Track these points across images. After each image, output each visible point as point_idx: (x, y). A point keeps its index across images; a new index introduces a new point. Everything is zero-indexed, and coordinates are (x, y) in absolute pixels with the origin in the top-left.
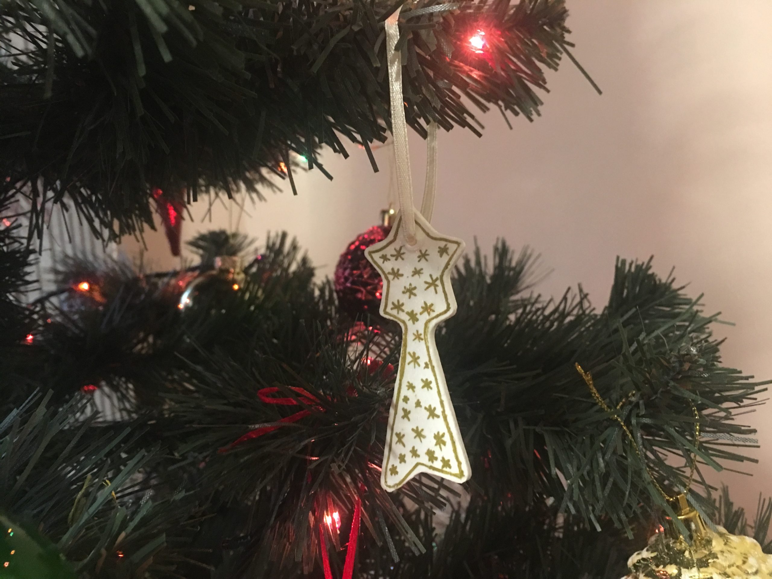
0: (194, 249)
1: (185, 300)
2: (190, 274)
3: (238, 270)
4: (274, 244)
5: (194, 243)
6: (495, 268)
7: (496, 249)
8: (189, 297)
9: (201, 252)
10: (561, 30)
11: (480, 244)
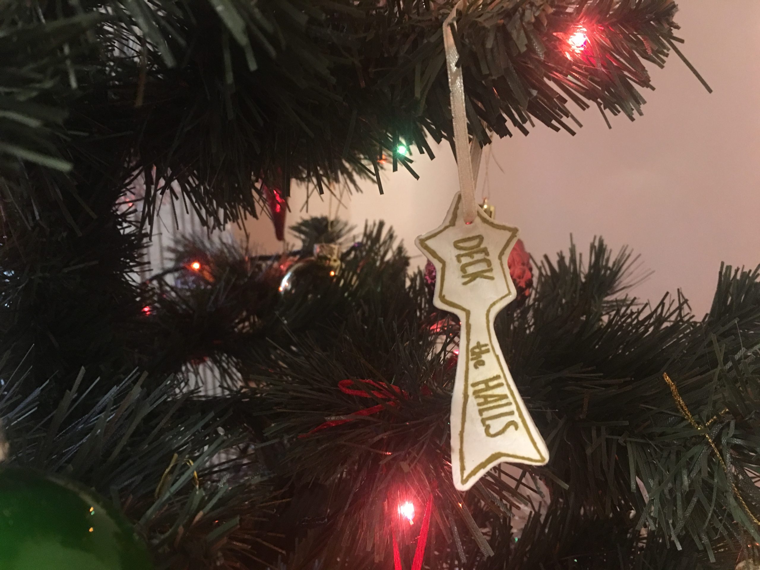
0: (297, 234)
1: (285, 284)
2: (291, 258)
3: (335, 257)
4: (372, 232)
5: (297, 229)
6: (590, 267)
7: (592, 246)
8: (289, 280)
9: (303, 236)
10: (668, 26)
11: (576, 242)
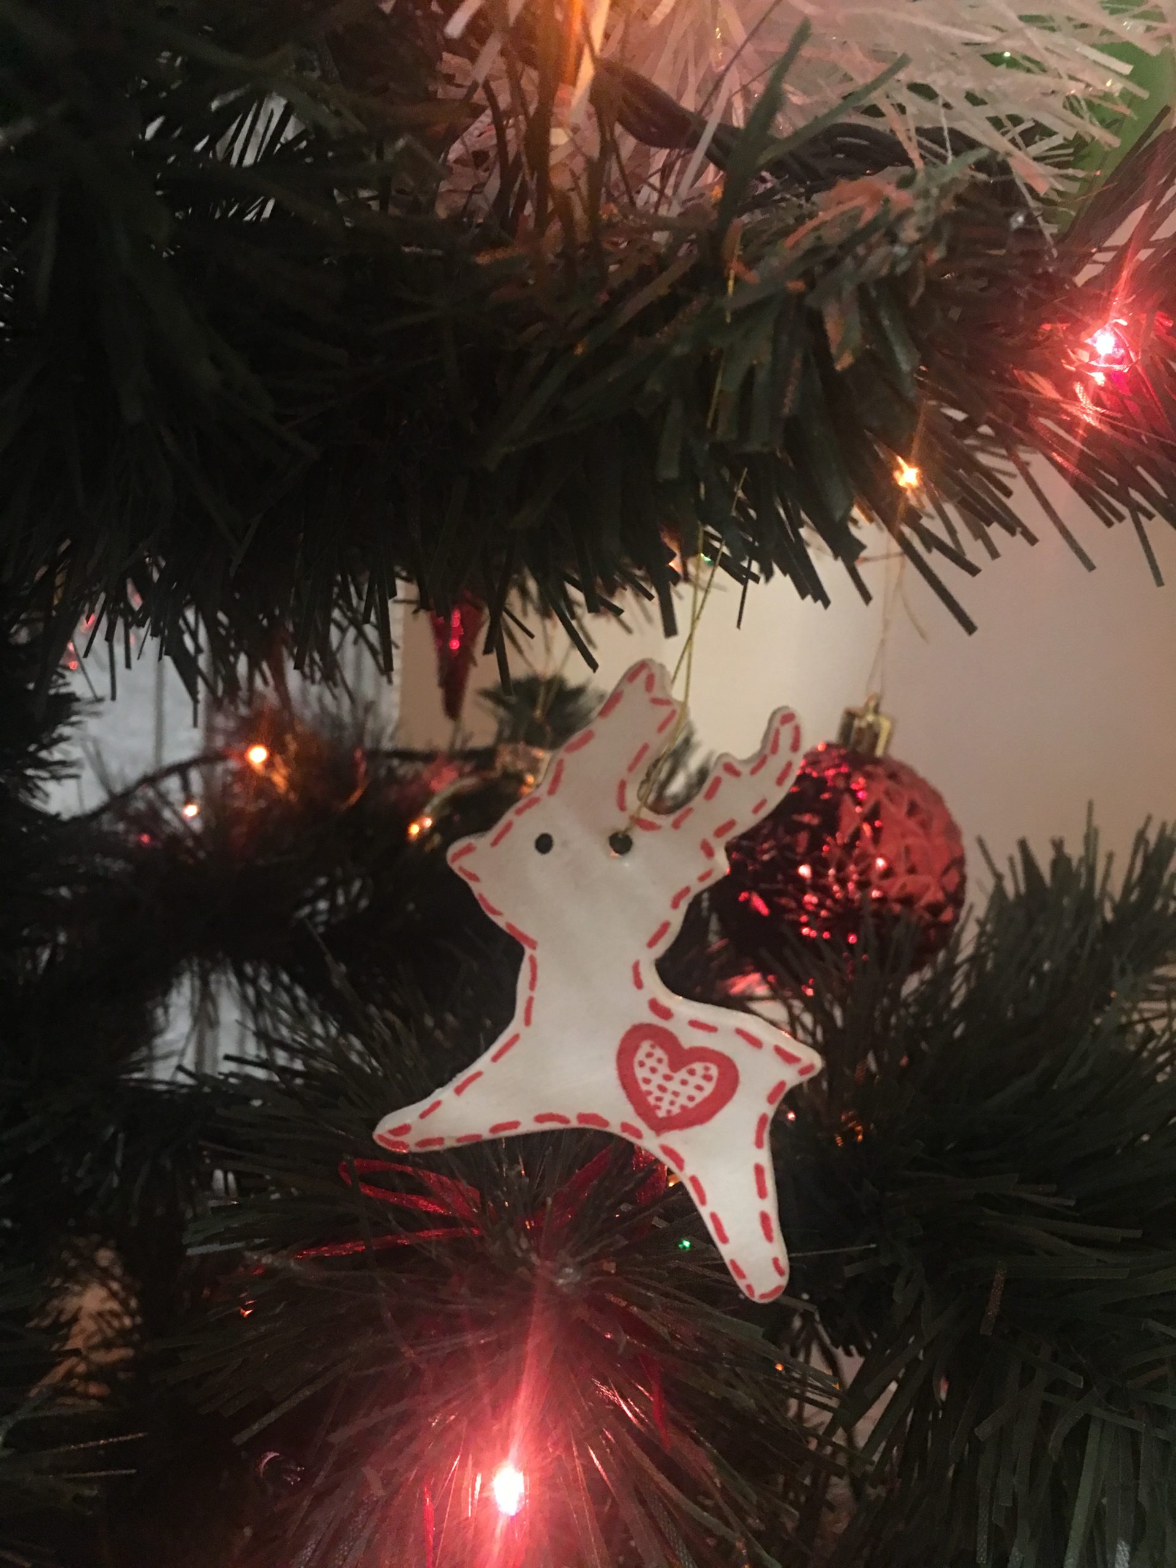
0: (492, 707)
2: (459, 763)
5: (491, 695)
7: (1141, 838)
11: (1097, 821)
